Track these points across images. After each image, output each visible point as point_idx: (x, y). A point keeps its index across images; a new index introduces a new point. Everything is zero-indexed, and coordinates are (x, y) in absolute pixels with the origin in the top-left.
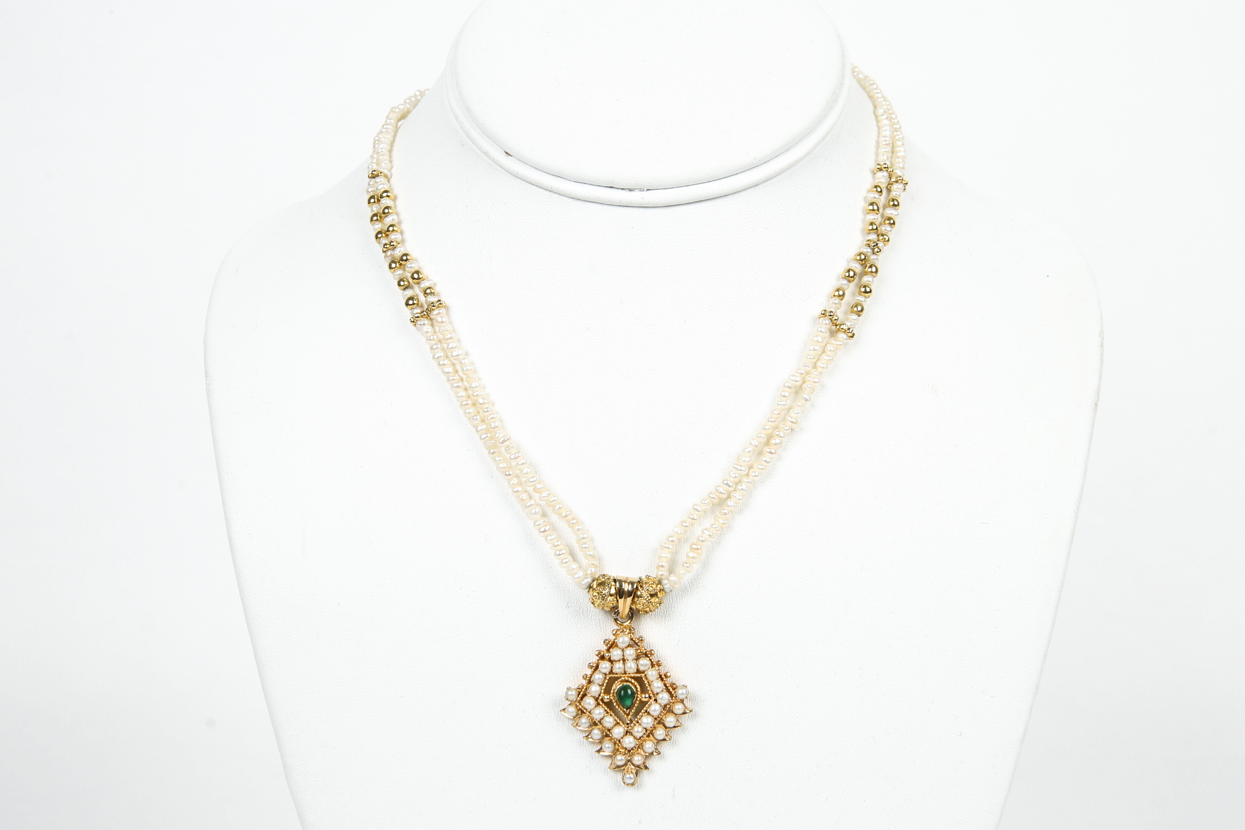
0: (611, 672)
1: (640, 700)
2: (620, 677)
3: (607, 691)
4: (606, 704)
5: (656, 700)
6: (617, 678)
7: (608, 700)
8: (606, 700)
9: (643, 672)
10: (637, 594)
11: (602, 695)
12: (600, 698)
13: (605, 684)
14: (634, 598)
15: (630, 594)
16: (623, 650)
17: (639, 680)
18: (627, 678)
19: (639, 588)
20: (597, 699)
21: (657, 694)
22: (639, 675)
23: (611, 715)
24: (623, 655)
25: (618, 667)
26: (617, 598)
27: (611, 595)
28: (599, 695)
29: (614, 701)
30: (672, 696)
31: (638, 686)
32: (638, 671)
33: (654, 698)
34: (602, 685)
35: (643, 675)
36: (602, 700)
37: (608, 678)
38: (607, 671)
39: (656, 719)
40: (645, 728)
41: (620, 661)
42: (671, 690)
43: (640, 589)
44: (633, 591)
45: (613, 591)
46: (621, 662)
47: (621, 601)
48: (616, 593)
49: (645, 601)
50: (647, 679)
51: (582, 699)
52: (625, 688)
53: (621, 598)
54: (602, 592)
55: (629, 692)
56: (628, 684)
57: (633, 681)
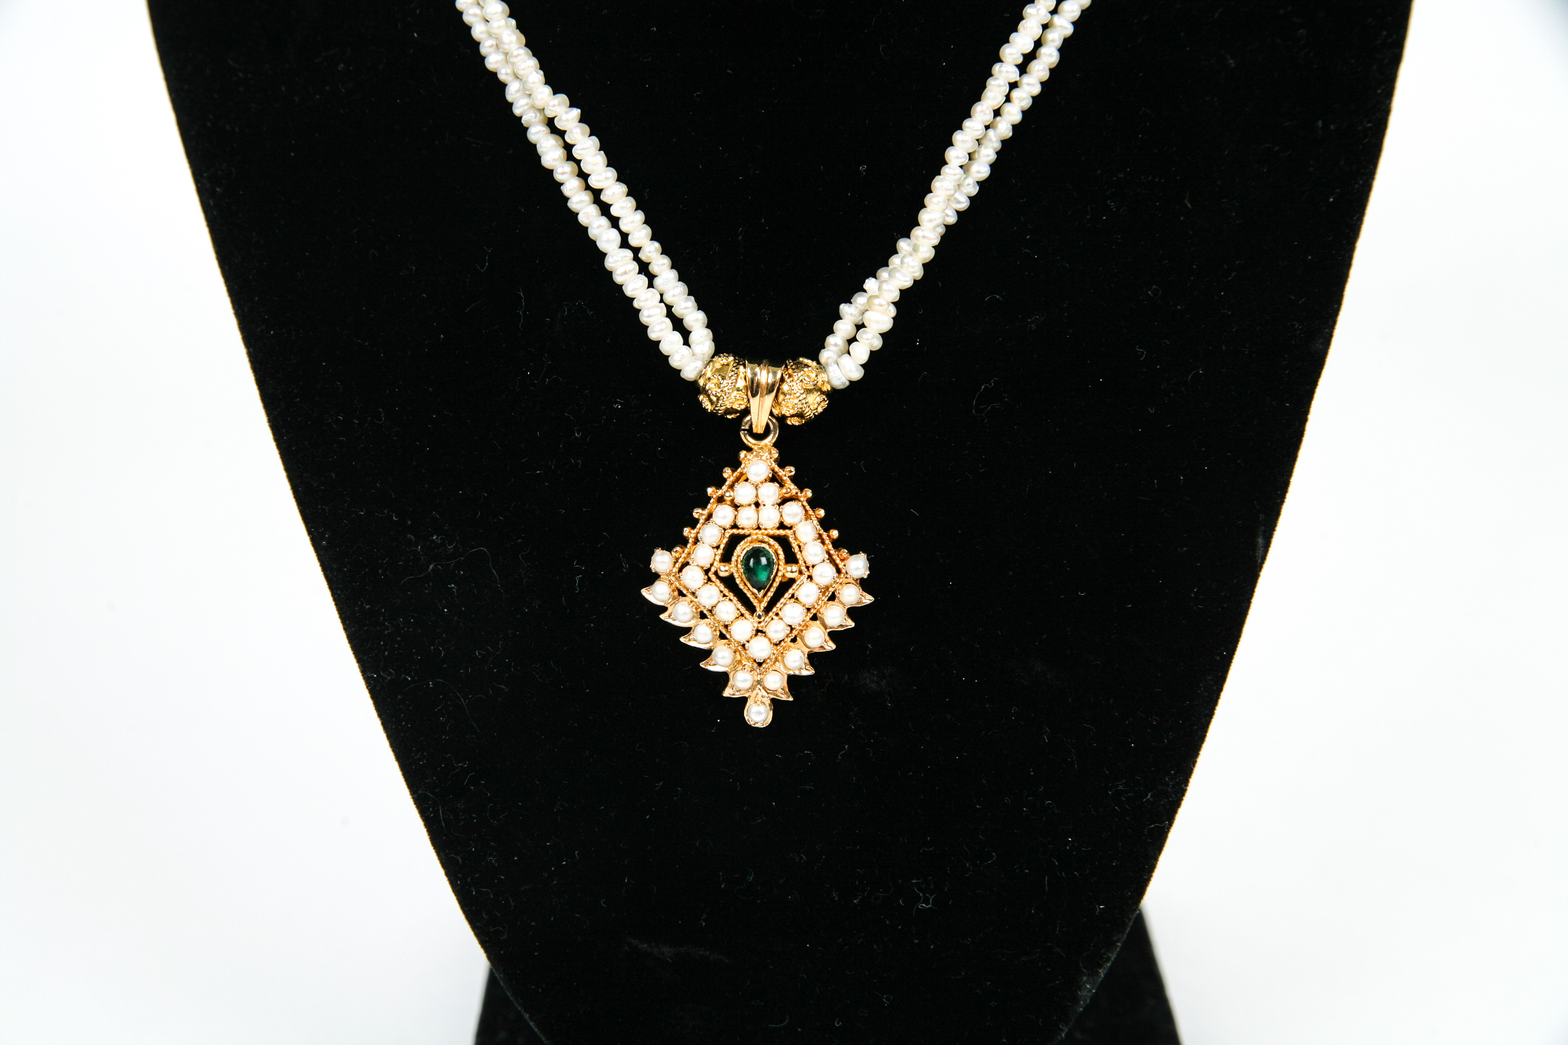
0: (735, 526)
1: (784, 576)
2: (749, 535)
3: (726, 558)
4: (723, 580)
5: (810, 577)
6: (744, 537)
7: (727, 574)
8: (722, 574)
9: (791, 528)
10: (782, 389)
11: (715, 564)
12: (713, 569)
13: (722, 546)
14: (776, 396)
15: (770, 389)
16: (756, 487)
17: (784, 542)
18: (761, 537)
19: (786, 377)
20: (707, 572)
21: (813, 566)
22: (782, 532)
23: (730, 600)
24: (757, 496)
25: (747, 518)
26: (747, 395)
27: (738, 390)
28: (712, 565)
29: (736, 575)
30: (839, 571)
31: (781, 552)
32: (782, 526)
33: (807, 574)
34: (718, 547)
35: (788, 532)
36: (716, 573)
37: (727, 535)
38: (728, 523)
39: (809, 610)
40: (790, 626)
41: (750, 505)
42: (838, 561)
43: (788, 381)
44: (773, 385)
45: (741, 384)
46: (753, 506)
47: (754, 403)
48: (746, 387)
49: (796, 401)
50: (796, 539)
51: (680, 570)
52: (756, 553)
53: (754, 395)
54: (721, 384)
55: (764, 561)
56: (763, 545)
57: (772, 542)
